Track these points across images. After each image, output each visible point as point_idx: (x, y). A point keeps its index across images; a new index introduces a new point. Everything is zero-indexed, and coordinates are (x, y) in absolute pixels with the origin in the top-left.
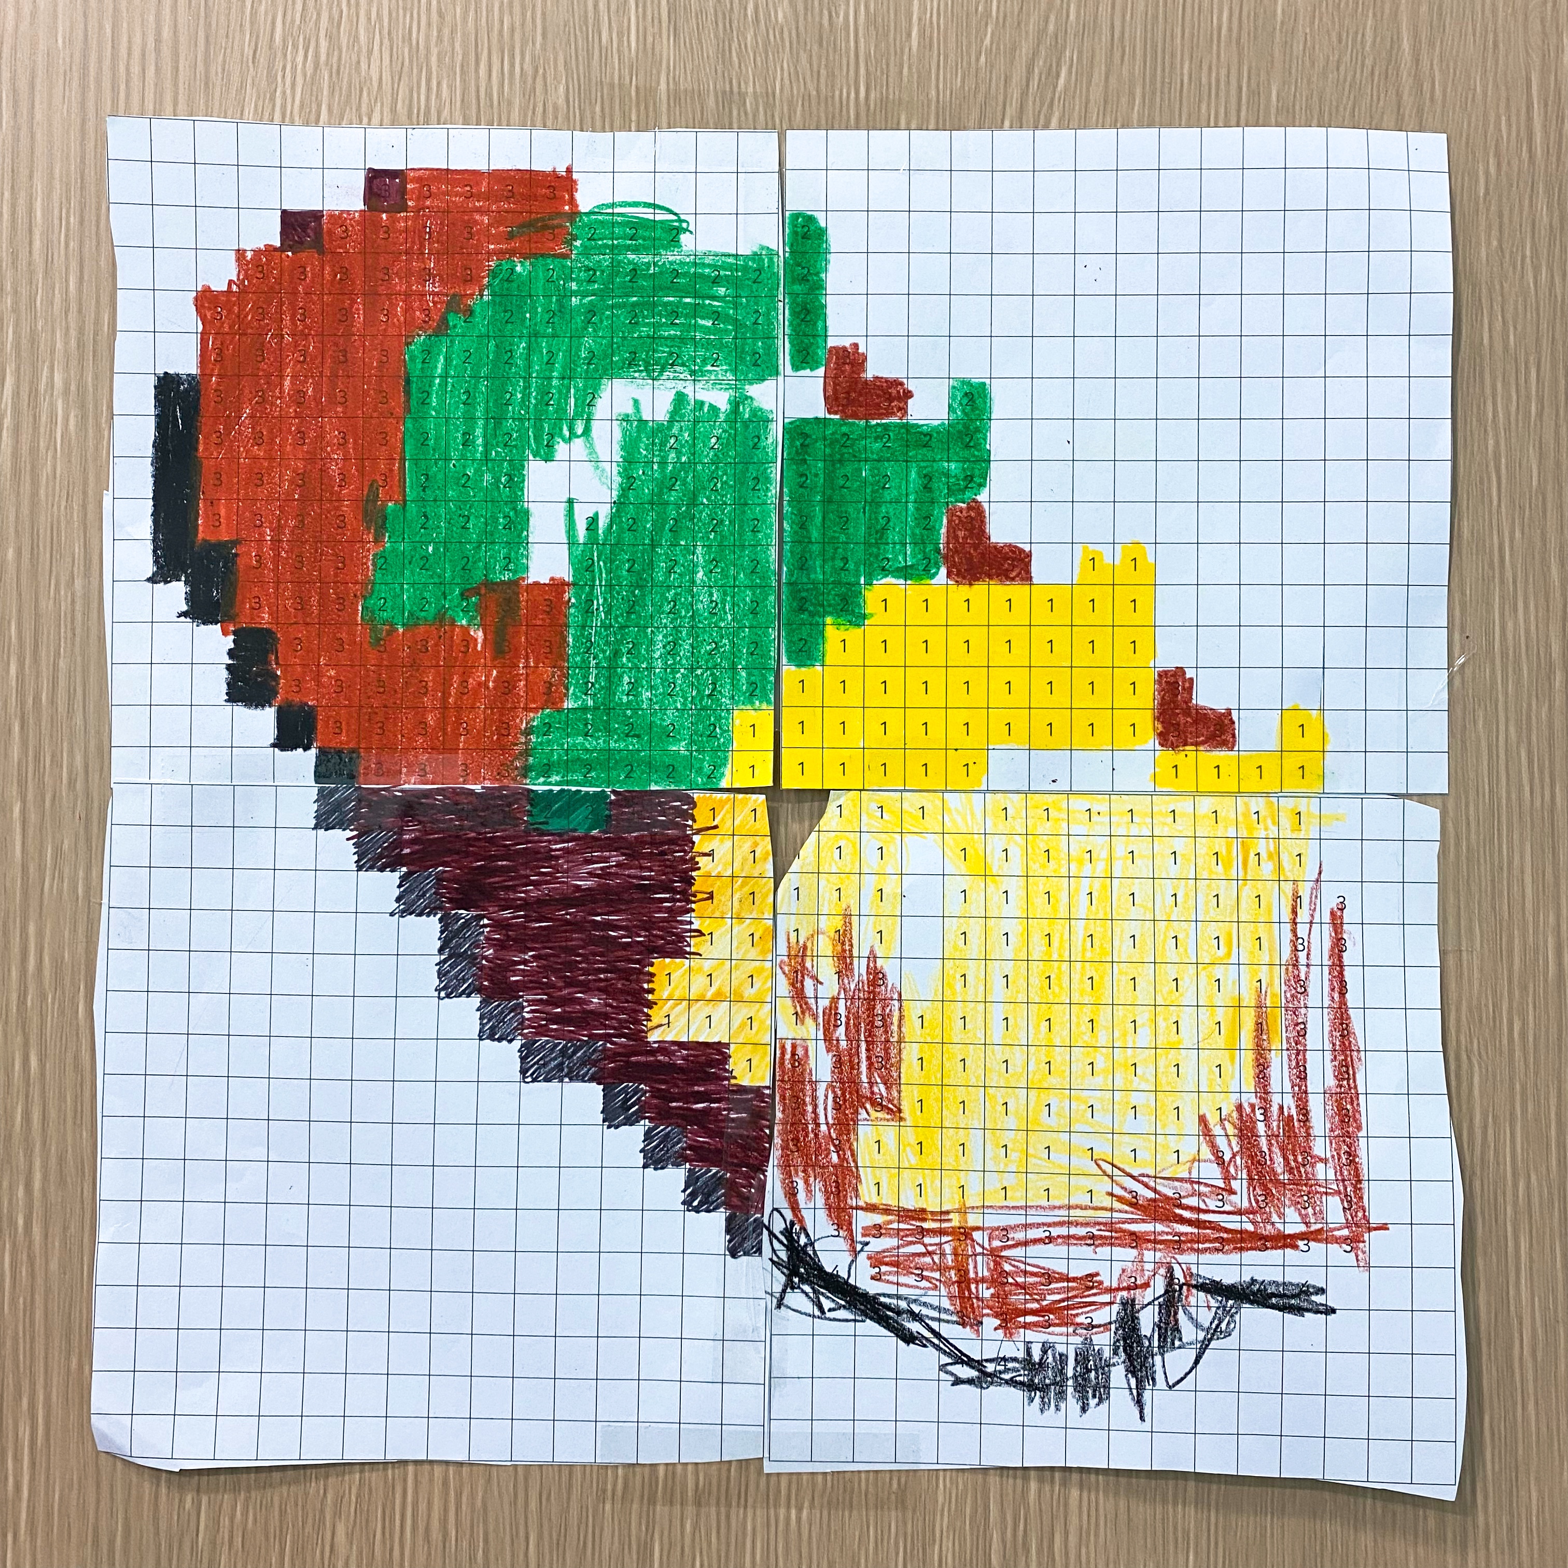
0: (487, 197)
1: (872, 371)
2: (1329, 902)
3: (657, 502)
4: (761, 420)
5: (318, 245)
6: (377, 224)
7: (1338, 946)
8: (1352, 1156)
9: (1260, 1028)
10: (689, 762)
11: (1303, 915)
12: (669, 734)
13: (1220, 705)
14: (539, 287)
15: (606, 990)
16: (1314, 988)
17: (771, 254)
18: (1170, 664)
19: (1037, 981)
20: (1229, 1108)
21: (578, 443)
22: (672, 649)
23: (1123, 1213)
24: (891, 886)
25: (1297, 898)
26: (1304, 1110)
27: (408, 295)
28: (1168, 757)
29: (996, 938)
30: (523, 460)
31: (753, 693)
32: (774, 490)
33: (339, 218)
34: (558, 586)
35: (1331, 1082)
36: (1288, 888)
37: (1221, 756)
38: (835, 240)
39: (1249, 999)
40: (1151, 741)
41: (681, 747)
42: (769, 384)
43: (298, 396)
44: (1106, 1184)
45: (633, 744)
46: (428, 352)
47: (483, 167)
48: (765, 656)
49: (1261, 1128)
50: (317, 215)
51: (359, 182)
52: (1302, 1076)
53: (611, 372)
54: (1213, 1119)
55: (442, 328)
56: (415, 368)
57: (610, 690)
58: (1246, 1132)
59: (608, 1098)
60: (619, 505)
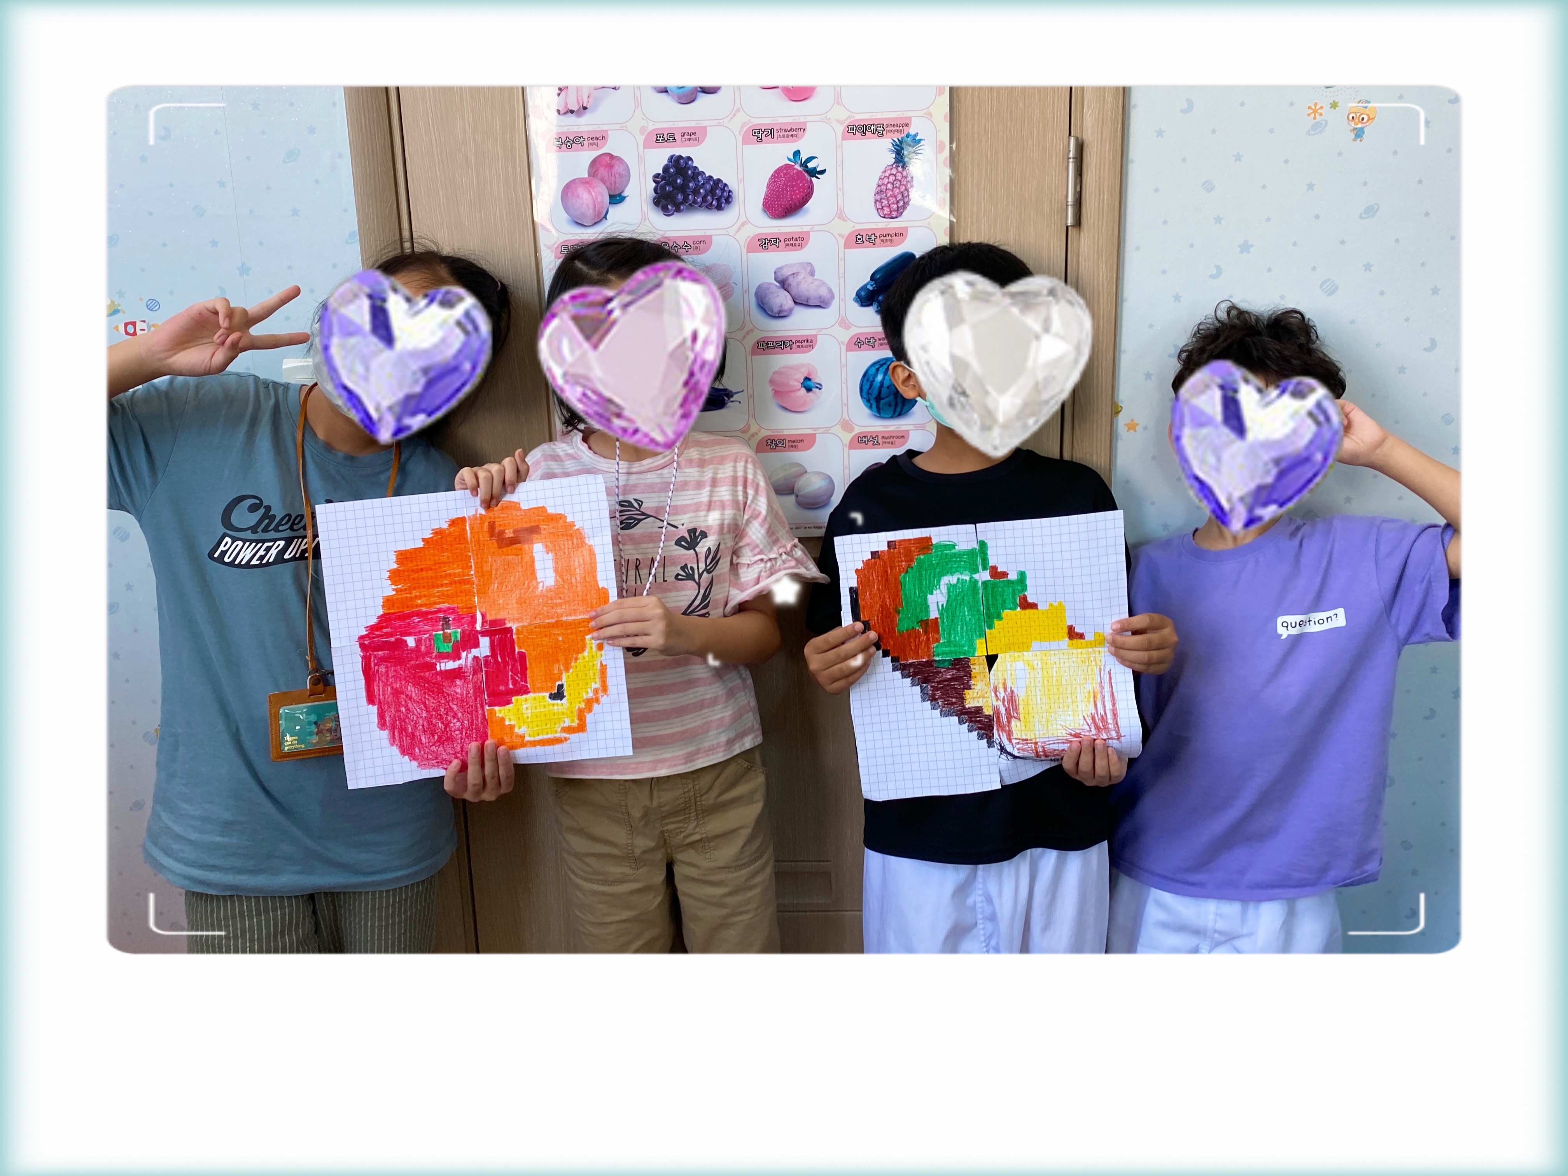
0: (914, 544)
1: (999, 570)
2: (1108, 669)
3: (955, 599)
4: (976, 581)
5: (879, 558)
6: (891, 552)
7: (1110, 679)
8: (1117, 722)
9: (1094, 697)
10: (969, 652)
11: (1102, 672)
12: (963, 646)
13: (1081, 632)
14: (926, 561)
15: (956, 698)
16: (1106, 687)
17: (976, 549)
18: (1070, 624)
19: (1046, 690)
20: (1089, 713)
21: (938, 590)
22: (962, 629)
23: (1069, 737)
24: (1013, 673)
25: (1100, 669)
26: (1106, 714)
27: (899, 566)
28: (1071, 642)
29: (1037, 682)
30: (927, 596)
31: (980, 636)
32: (980, 595)
33: (882, 552)
34: (936, 619)
35: (1111, 707)
36: (1098, 667)
37: (1082, 641)
38: (989, 545)
39: (1092, 691)
40: (1067, 639)
41: (966, 648)
42: (978, 574)
43: (878, 589)
44: (1065, 732)
45: (956, 648)
46: (905, 577)
47: (912, 538)
48: (982, 628)
49: (1096, 718)
50: (878, 552)
51: (886, 544)
52: (1105, 706)
53: (943, 575)
54: (1086, 716)
55: (907, 572)
56: (902, 581)
57: (950, 638)
58: (1093, 718)
59: (959, 719)
60: (948, 601)
